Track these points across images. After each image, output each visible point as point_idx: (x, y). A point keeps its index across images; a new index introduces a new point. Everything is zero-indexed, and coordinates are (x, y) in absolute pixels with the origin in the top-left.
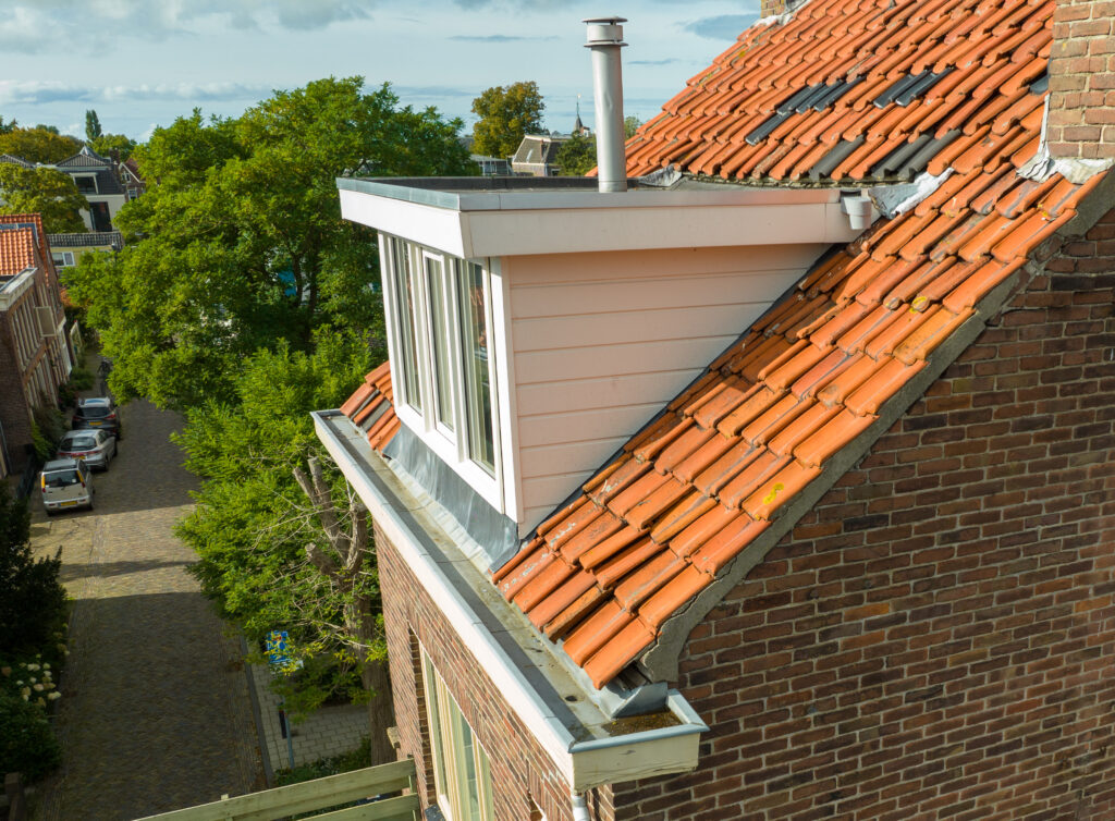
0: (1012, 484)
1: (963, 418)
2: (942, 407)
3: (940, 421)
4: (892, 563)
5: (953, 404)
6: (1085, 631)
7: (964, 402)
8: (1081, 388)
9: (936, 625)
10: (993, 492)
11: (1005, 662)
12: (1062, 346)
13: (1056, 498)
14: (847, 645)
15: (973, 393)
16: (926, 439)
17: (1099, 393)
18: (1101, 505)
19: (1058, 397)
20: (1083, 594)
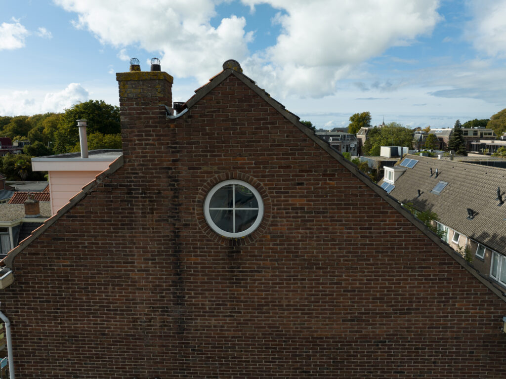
0: (102, 236)
1: (83, 217)
2: (76, 213)
3: (76, 217)
4: (68, 251)
5: (79, 213)
6: (136, 282)
7: (82, 213)
8: (120, 213)
9: (84, 270)
10: (96, 237)
11: (109, 285)
12: (112, 201)
13: (118, 242)
14: (57, 269)
15: (85, 211)
16: (72, 221)
17: (127, 215)
18: (135, 246)
19: (112, 215)
20: (133, 271)
